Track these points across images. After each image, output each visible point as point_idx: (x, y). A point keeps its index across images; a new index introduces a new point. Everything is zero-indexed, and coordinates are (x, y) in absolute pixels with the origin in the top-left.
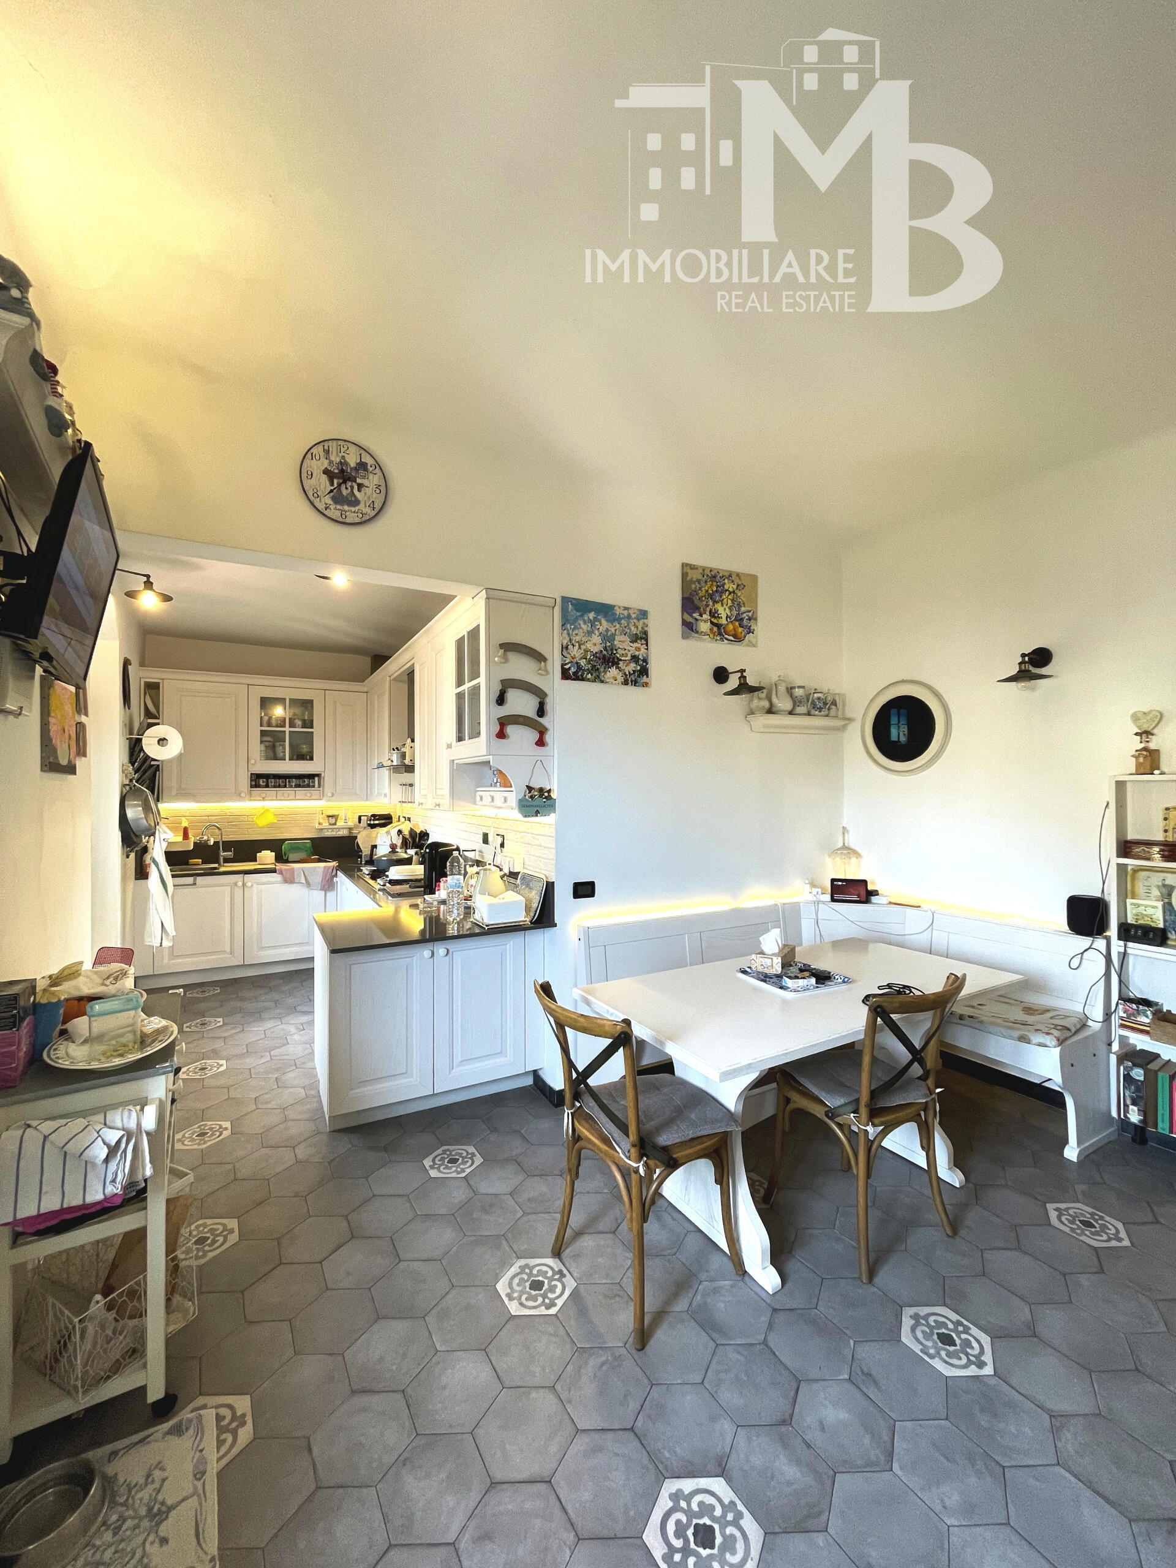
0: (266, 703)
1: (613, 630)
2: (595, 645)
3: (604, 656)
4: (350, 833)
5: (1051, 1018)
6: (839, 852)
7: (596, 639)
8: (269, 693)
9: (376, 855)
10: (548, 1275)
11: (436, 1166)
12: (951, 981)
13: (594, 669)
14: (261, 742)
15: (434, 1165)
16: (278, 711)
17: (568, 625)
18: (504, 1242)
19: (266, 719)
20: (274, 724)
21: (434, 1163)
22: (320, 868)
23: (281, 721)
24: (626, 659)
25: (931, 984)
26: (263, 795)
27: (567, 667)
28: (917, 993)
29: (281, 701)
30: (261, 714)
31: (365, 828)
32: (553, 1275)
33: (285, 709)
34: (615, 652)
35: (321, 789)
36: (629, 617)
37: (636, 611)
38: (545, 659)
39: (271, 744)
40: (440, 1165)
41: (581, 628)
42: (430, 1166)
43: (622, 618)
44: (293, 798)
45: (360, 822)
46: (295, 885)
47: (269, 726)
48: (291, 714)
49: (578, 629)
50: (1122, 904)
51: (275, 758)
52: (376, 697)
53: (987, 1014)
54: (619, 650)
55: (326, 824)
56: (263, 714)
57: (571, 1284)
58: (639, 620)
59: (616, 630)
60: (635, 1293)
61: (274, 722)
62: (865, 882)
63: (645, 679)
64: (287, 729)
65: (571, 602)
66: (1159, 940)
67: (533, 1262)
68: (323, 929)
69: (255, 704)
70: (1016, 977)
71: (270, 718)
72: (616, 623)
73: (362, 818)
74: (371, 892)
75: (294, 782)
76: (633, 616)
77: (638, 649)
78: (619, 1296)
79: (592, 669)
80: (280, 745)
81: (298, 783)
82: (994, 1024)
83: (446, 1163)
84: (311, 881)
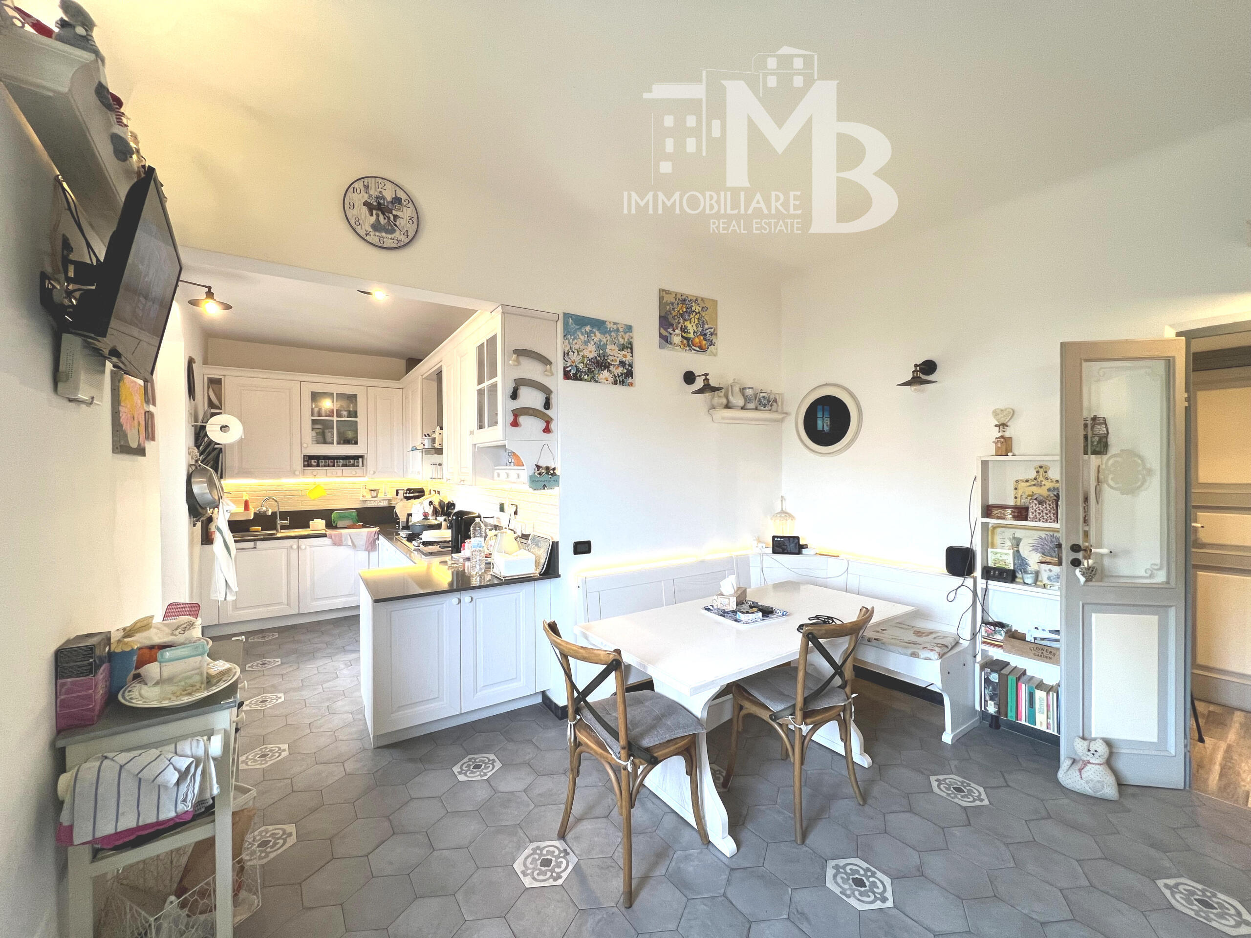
0: (315, 396)
1: (605, 340)
2: (591, 352)
3: (598, 361)
4: (389, 504)
5: (935, 638)
6: (779, 515)
7: (592, 347)
8: (318, 388)
9: (411, 521)
10: (555, 854)
11: (463, 772)
12: (863, 612)
13: (590, 371)
14: (313, 429)
15: (461, 771)
16: (327, 404)
17: (569, 336)
18: (520, 831)
19: (316, 410)
20: (323, 414)
21: (462, 770)
22: (364, 533)
23: (329, 412)
24: (616, 363)
25: (848, 615)
26: (315, 473)
27: (568, 369)
28: (838, 622)
29: (330, 395)
30: (312, 406)
31: (402, 499)
32: (559, 854)
33: (333, 402)
34: (606, 358)
35: (364, 468)
36: (618, 330)
37: (623, 326)
38: (550, 363)
39: (321, 431)
40: (467, 771)
41: (579, 338)
42: (458, 772)
43: (612, 332)
44: (341, 475)
45: (397, 494)
46: (342, 547)
47: (319, 416)
48: (339, 406)
49: (577, 339)
50: (985, 552)
51: (325, 442)
52: (410, 392)
53: (888, 636)
54: (610, 357)
55: (368, 497)
56: (314, 406)
57: (573, 859)
58: (625, 333)
59: (607, 340)
60: (625, 864)
61: (323, 413)
62: (798, 538)
63: (630, 380)
64: (335, 419)
65: (571, 317)
66: (1010, 579)
67: (543, 844)
68: (368, 584)
69: (307, 398)
70: (909, 609)
71: (320, 409)
72: (607, 335)
73: (399, 491)
74: (408, 552)
75: (341, 462)
76: (621, 330)
77: (625, 356)
78: (611, 866)
79: (588, 372)
80: (329, 432)
81: (345, 463)
82: (895, 645)
83: (471, 769)
84: (356, 543)
